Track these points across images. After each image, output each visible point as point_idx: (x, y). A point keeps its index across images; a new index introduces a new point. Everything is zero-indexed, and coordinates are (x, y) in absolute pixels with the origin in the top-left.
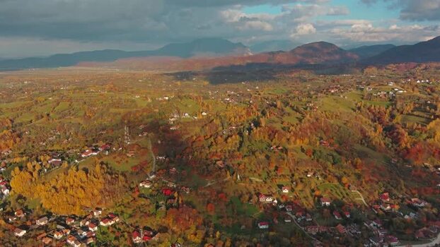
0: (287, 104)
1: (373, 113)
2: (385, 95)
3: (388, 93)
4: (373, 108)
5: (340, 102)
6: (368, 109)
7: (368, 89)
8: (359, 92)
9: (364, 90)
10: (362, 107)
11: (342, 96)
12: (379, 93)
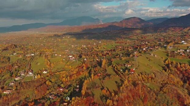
0: (110, 64)
1: (181, 72)
2: (184, 53)
3: (186, 50)
4: (179, 66)
5: (152, 60)
6: (176, 67)
7: (170, 48)
8: (163, 50)
9: (167, 48)
10: (170, 65)
11: (152, 55)
12: (179, 51)
